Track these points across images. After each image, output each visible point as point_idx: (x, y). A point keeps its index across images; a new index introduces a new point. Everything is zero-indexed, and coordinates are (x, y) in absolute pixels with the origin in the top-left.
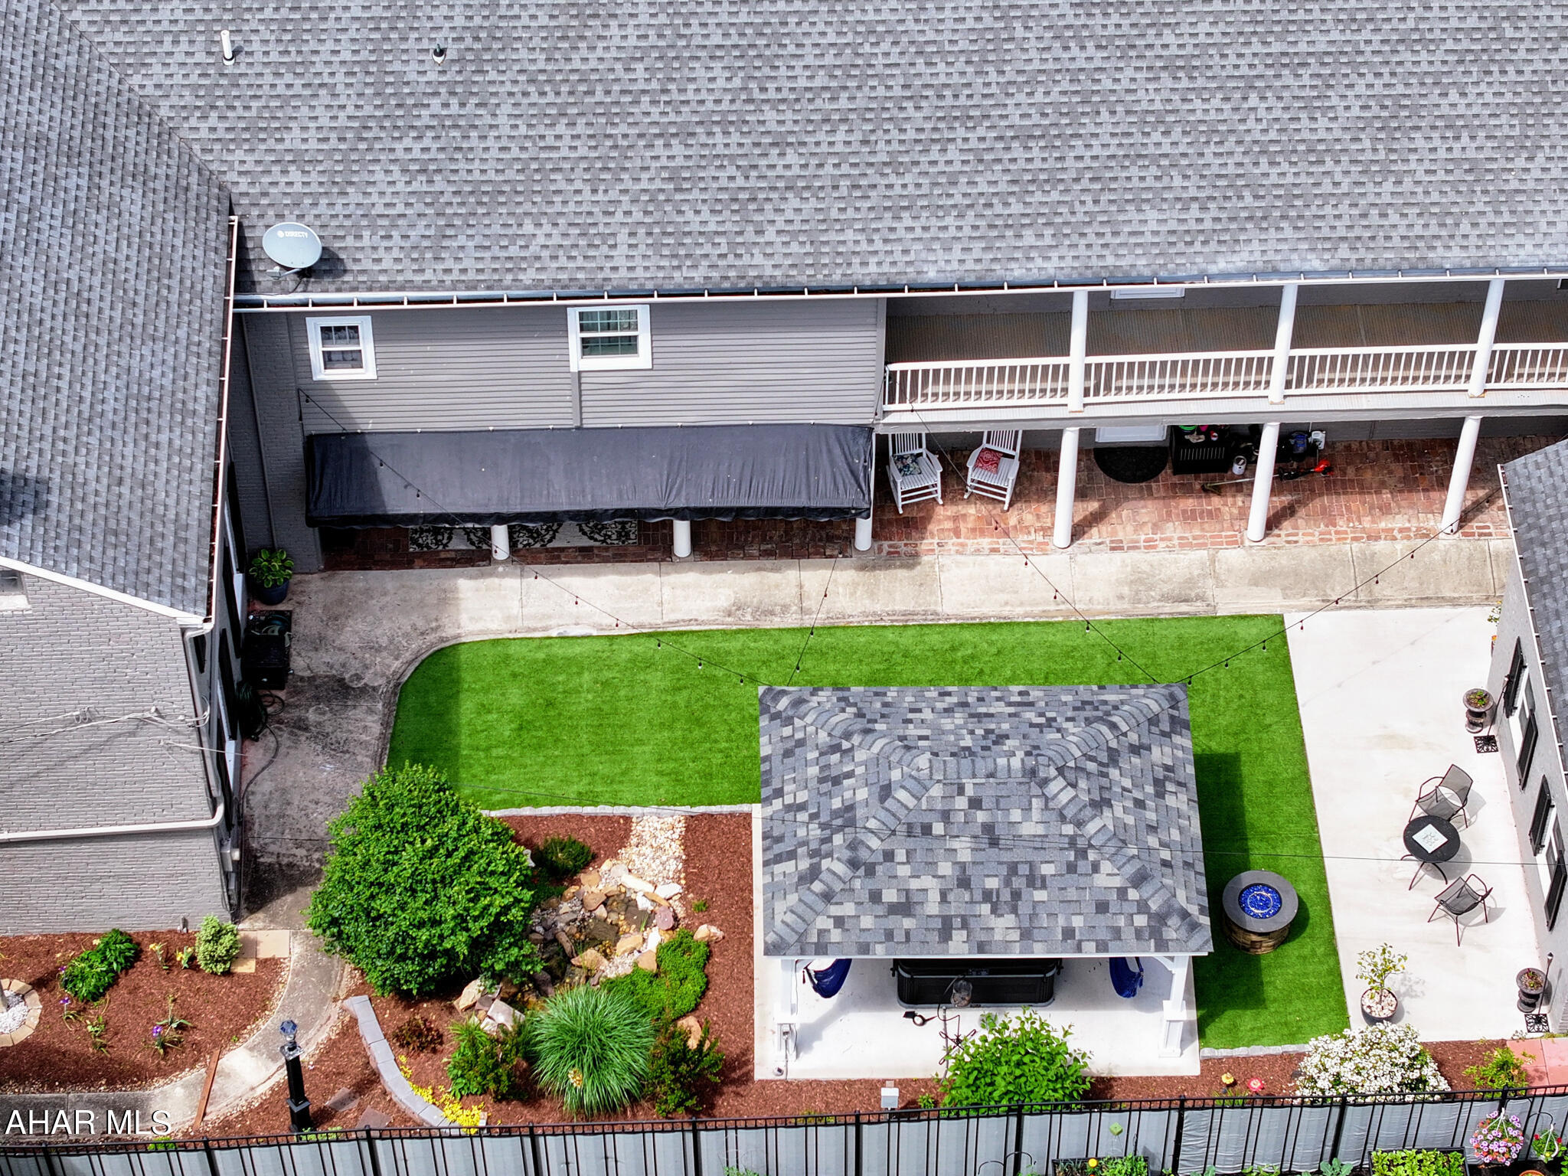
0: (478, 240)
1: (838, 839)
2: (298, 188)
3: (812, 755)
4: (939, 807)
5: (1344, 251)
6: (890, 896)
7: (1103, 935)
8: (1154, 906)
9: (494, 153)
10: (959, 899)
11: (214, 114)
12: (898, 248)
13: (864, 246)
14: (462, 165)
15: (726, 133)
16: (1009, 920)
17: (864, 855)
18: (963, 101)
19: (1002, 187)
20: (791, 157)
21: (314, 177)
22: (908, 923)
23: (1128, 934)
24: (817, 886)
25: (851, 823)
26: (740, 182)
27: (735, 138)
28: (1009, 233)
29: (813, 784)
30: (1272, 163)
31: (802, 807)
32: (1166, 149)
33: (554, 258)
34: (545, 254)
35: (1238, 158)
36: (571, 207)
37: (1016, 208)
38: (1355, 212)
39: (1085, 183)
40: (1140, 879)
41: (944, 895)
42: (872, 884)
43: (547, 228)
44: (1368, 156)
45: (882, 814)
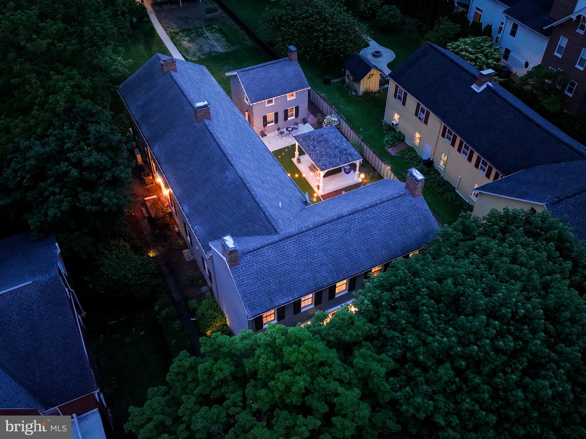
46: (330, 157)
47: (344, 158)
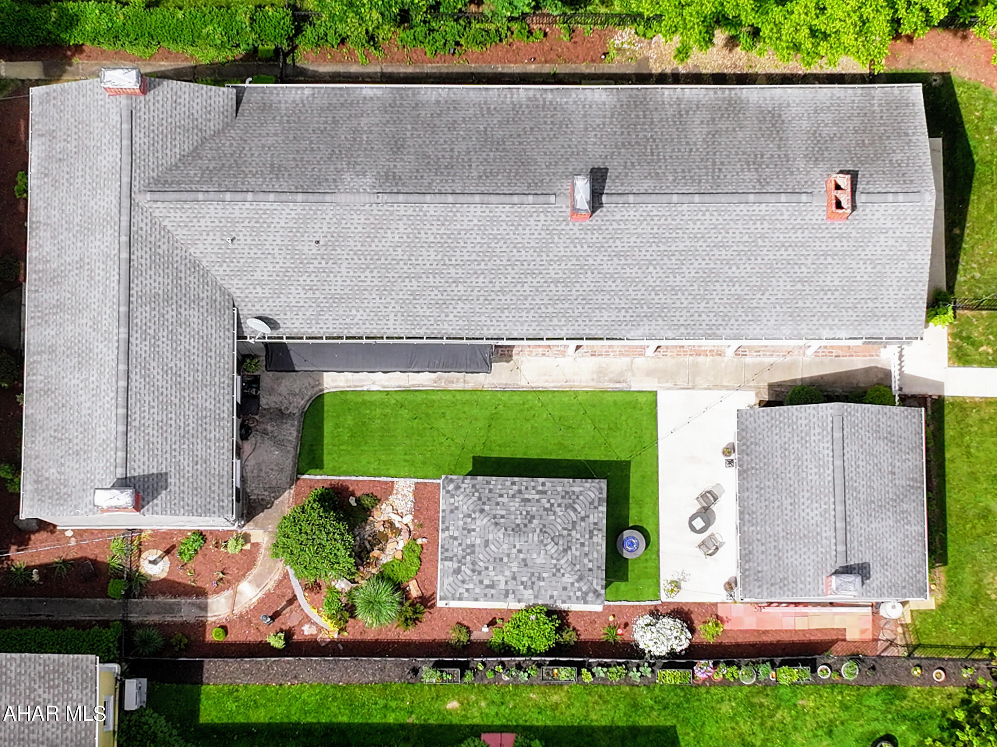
0: (334, 317)
1: (468, 558)
2: (260, 295)
3: (461, 516)
4: (506, 552)
5: (682, 330)
6: (486, 582)
7: (565, 598)
8: (584, 589)
9: (340, 283)
10: (512, 585)
11: (225, 265)
12: (502, 324)
13: (489, 323)
14: (327, 287)
15: (435, 277)
16: (531, 591)
17: (477, 567)
18: (531, 267)
19: (546, 301)
20: (461, 287)
21: (267, 291)
22: (493, 591)
23: (574, 598)
24: (459, 576)
25: (473, 552)
26: (440, 296)
27: (438, 279)
28: (547, 319)
29: (461, 529)
30: (656, 294)
31: (456, 538)
32: (613, 288)
33: (364, 324)
34: (361, 322)
35: (642, 292)
36: (371, 305)
37: (551, 310)
38: (688, 314)
39: (579, 301)
40: (580, 579)
41: (506, 583)
42: (480, 578)
43: (361, 312)
44: (696, 292)
45: (485, 553)
46: (469, 516)
47: (455, 550)
